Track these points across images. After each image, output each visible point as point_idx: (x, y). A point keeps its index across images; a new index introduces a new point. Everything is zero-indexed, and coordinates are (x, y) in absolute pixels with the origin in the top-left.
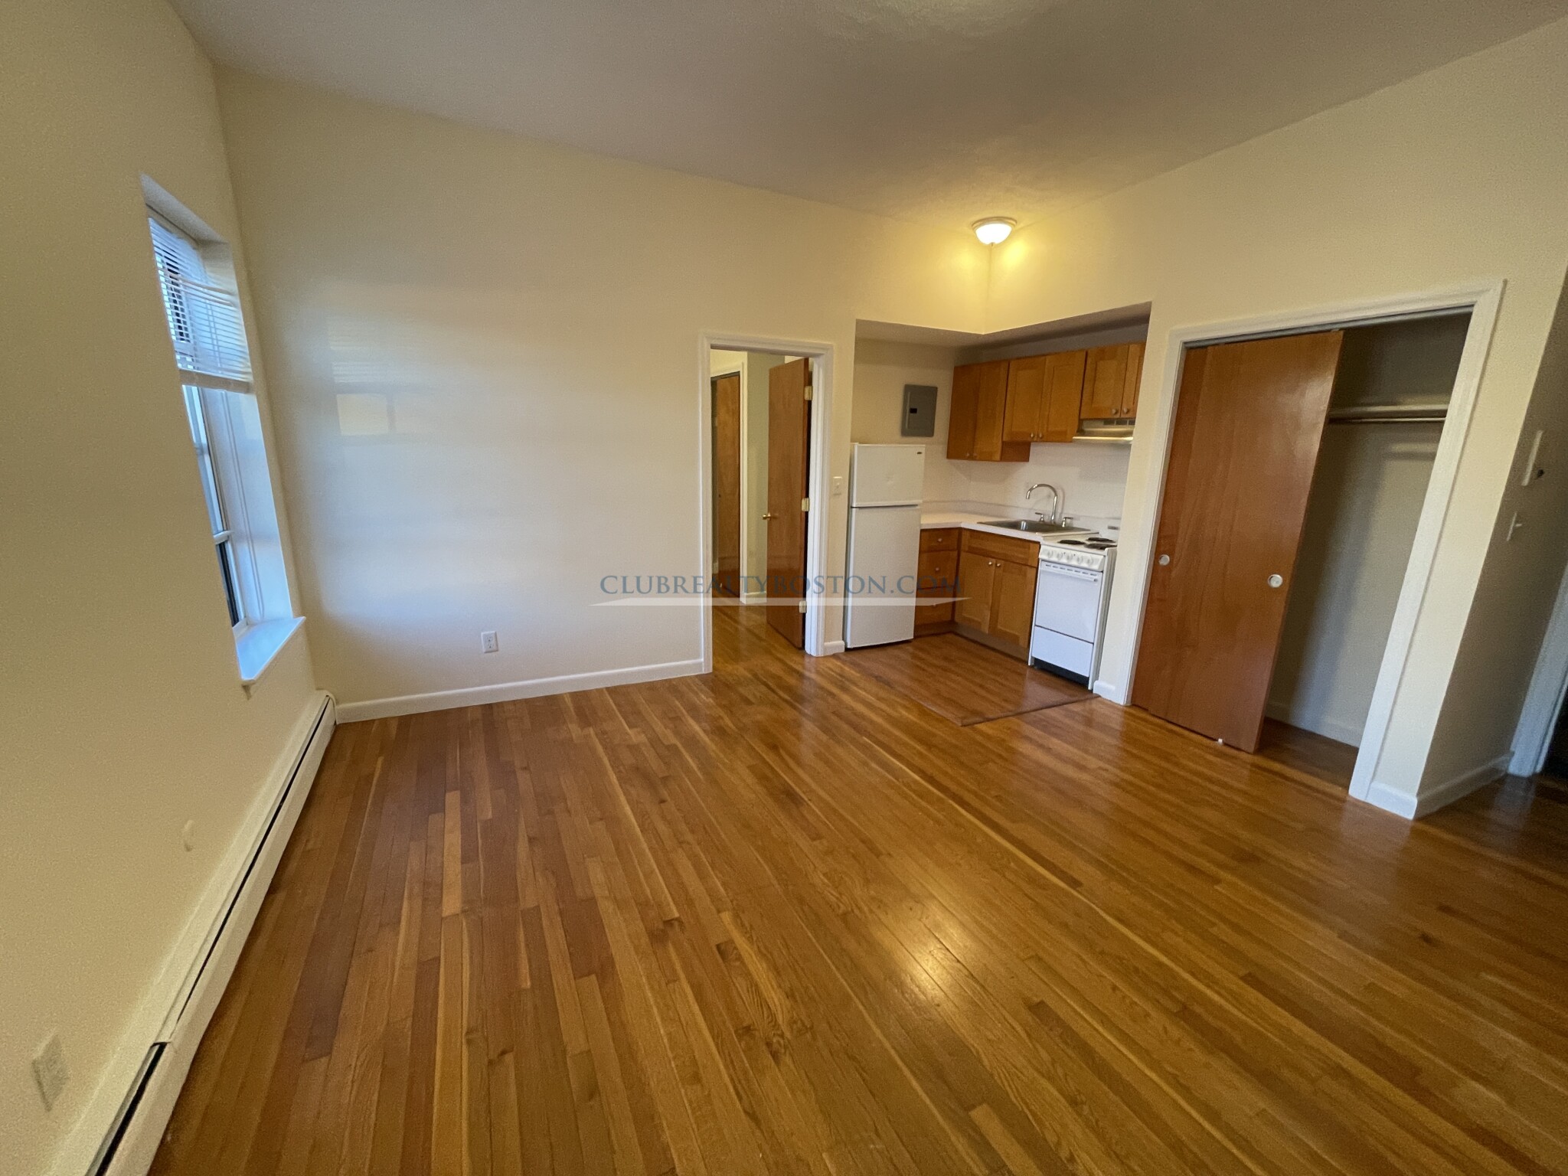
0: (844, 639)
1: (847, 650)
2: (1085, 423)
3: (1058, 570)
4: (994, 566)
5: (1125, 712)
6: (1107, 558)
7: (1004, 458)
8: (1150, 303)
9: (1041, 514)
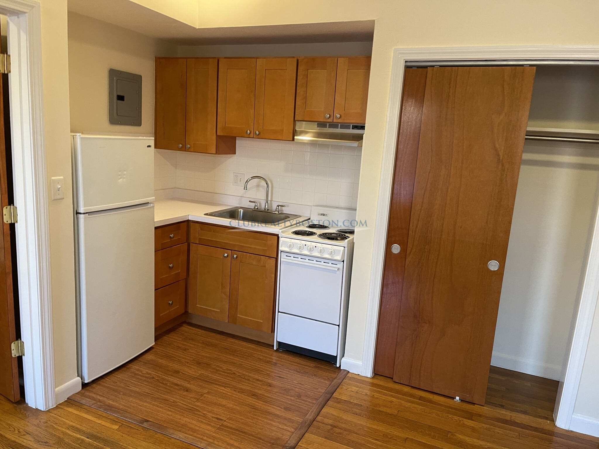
0: (80, 374)
1: (85, 385)
2: (298, 124)
3: (299, 261)
4: (229, 258)
5: (373, 385)
6: (346, 249)
7: (218, 152)
8: (374, 21)
9: (255, 202)
